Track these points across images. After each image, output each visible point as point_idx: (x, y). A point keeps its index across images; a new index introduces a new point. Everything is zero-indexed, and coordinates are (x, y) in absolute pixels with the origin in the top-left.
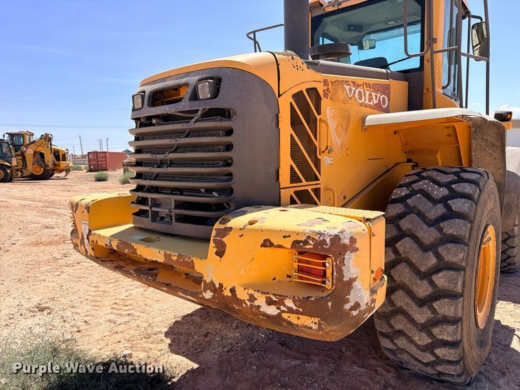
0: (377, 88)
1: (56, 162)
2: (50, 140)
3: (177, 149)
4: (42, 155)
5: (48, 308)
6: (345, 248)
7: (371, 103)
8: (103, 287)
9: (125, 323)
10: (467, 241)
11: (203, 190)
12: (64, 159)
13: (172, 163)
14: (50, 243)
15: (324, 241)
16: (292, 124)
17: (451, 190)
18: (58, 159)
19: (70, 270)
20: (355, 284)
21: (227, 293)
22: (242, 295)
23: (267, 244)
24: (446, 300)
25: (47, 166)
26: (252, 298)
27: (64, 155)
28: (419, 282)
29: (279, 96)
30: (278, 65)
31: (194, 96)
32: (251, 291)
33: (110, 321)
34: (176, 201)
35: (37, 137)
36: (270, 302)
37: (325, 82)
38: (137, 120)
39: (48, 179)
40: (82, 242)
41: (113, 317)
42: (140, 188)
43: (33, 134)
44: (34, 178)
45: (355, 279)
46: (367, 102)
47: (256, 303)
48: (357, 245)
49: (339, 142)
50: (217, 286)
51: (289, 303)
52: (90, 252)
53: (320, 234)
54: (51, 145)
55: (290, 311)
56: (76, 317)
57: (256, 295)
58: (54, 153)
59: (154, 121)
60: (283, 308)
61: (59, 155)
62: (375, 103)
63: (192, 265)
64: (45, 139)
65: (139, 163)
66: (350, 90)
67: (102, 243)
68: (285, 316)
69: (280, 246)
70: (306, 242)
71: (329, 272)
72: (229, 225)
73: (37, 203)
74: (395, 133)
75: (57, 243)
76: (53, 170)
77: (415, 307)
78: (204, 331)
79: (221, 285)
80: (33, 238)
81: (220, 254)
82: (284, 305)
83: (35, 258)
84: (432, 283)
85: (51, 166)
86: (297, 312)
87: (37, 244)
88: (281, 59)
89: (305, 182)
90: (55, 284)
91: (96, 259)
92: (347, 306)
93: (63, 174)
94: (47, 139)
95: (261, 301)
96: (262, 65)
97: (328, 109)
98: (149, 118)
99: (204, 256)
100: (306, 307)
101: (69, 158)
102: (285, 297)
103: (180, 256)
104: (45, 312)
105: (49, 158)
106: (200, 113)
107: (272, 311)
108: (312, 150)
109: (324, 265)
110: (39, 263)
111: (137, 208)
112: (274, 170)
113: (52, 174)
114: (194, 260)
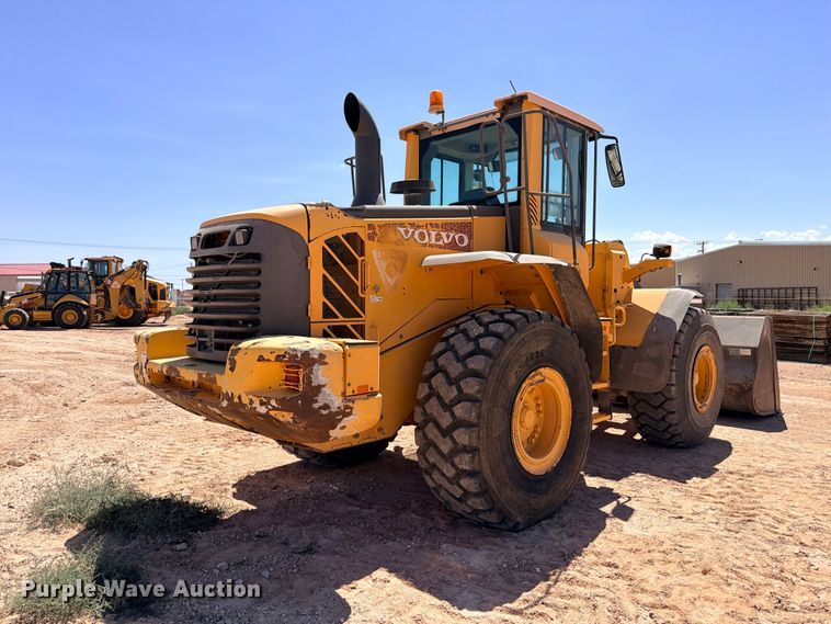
0: (448, 228)
1: (152, 301)
2: (145, 269)
3: (220, 286)
4: (132, 290)
5: (114, 460)
6: (314, 361)
7: (441, 243)
8: (179, 445)
9: (192, 475)
10: (486, 375)
11: (241, 322)
12: (163, 298)
13: (215, 298)
14: (128, 402)
15: (296, 355)
16: (325, 266)
17: (487, 330)
18: (155, 297)
19: (146, 429)
20: (324, 389)
21: (236, 400)
22: (245, 400)
23: (261, 359)
24: (462, 429)
25: (138, 306)
26: (251, 402)
27: (163, 291)
28: (443, 413)
29: (309, 241)
30: (308, 216)
31: (233, 243)
32: (251, 397)
33: (176, 472)
34: (215, 331)
35: (127, 264)
36: (262, 404)
37: (371, 226)
38: (196, 259)
39: (139, 325)
40: (141, 372)
41: (181, 470)
42: (196, 322)
43: (122, 261)
44: (119, 323)
45: (324, 386)
46: (433, 242)
47: (254, 405)
48: (326, 360)
49: (392, 282)
50: (230, 395)
51: (273, 403)
52: (147, 380)
53: (295, 350)
54: (145, 276)
55: (274, 409)
56: (142, 468)
57: (254, 399)
58: (150, 288)
59: (208, 261)
60: (269, 407)
61: (156, 292)
62: (446, 242)
63: (214, 381)
64: (138, 267)
65: (195, 299)
66: (406, 232)
67: (155, 370)
68: (272, 413)
69: (268, 360)
70: (284, 356)
71: (301, 378)
72: (240, 346)
73: (119, 357)
74: (482, 272)
75: (137, 402)
76: (147, 313)
77: (441, 438)
78: (275, 484)
79: (232, 394)
80: (108, 396)
81: (232, 369)
82: (270, 405)
83: (107, 416)
84: (453, 414)
85: (144, 307)
86: (279, 410)
87: (112, 402)
88: (312, 211)
89: (341, 318)
90: (125, 441)
91: (151, 386)
92: (316, 406)
93: (160, 319)
94: (141, 267)
95: (256, 404)
96: (293, 216)
97: (374, 252)
98: (204, 258)
99: (223, 373)
100: (284, 405)
101: (171, 294)
102: (270, 398)
103: (208, 374)
104: (110, 464)
105: (142, 295)
106: (235, 256)
107: (263, 410)
108: (352, 289)
109: (297, 373)
110: (110, 421)
111: (193, 340)
112: (305, 305)
113: (146, 319)
114: (217, 376)
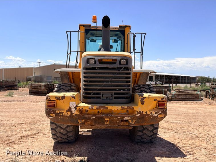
21: (145, 113)
22: (149, 113)
23: (155, 100)
26: (151, 113)
32: (151, 112)
36: (156, 113)
47: (152, 114)
50: (142, 112)
52: (76, 113)
59: (97, 68)
60: (159, 114)
67: (86, 109)
68: (159, 116)
69: (158, 100)
70: (163, 99)
79: (143, 112)
81: (143, 104)
82: (159, 113)
86: (162, 114)
95: (154, 113)
99: (137, 105)
100: (163, 112)
102: (159, 111)
103: (128, 107)
106: (123, 68)
107: (156, 115)
114: (134, 107)
